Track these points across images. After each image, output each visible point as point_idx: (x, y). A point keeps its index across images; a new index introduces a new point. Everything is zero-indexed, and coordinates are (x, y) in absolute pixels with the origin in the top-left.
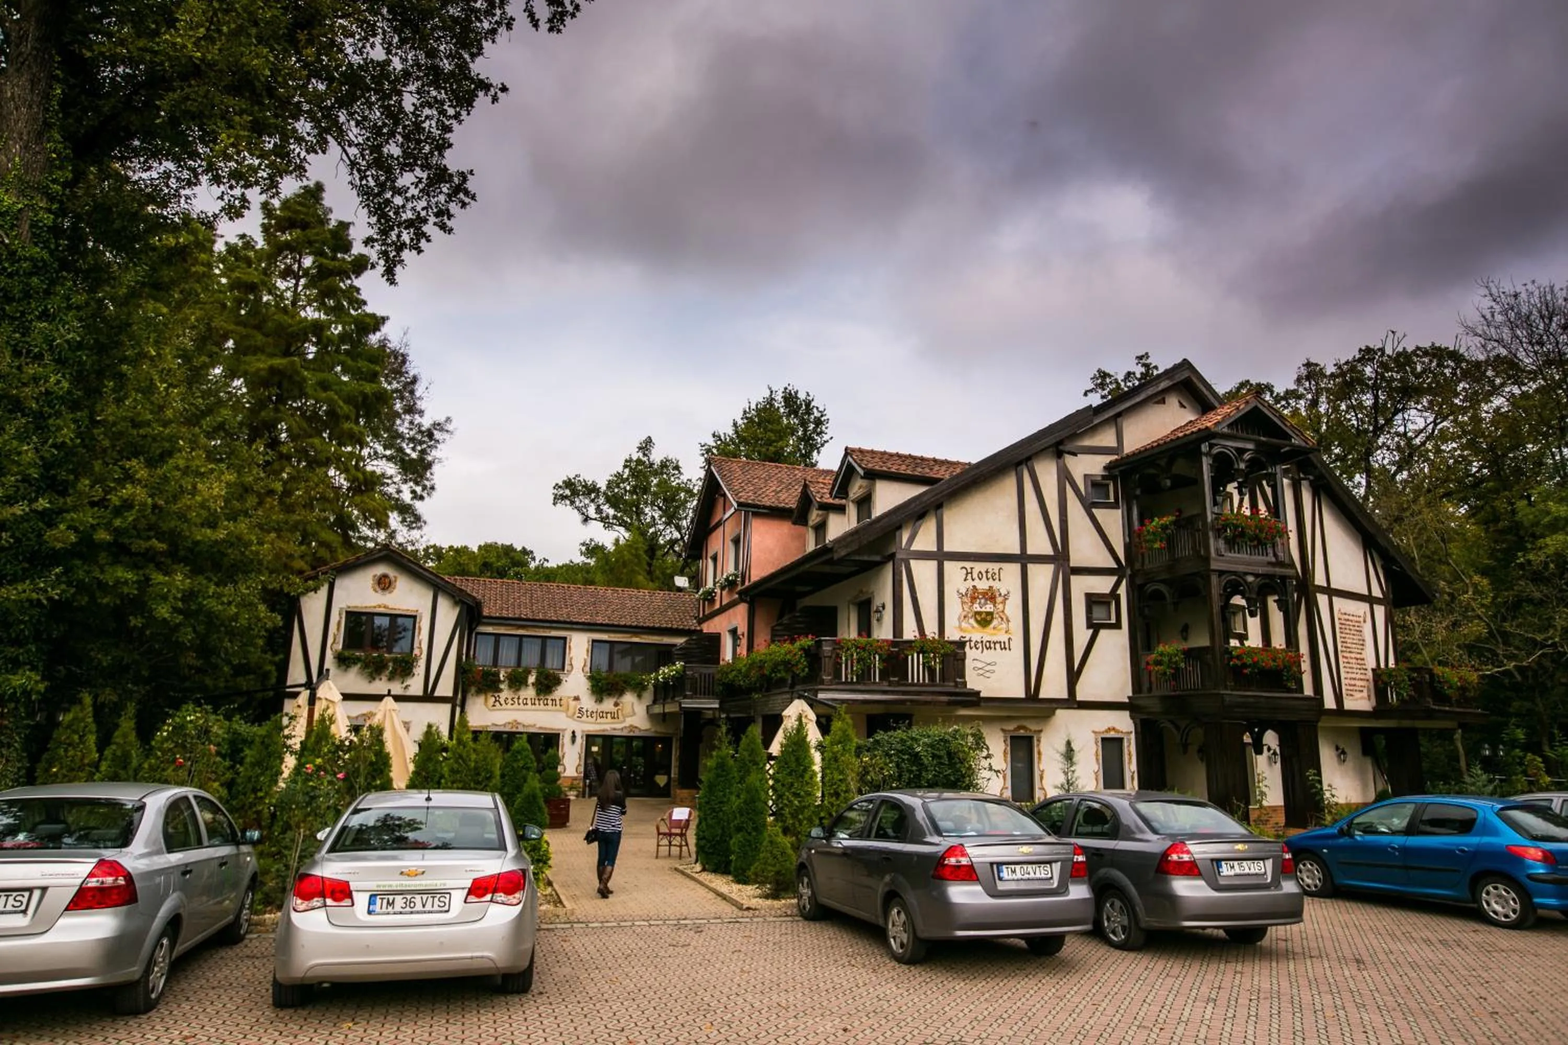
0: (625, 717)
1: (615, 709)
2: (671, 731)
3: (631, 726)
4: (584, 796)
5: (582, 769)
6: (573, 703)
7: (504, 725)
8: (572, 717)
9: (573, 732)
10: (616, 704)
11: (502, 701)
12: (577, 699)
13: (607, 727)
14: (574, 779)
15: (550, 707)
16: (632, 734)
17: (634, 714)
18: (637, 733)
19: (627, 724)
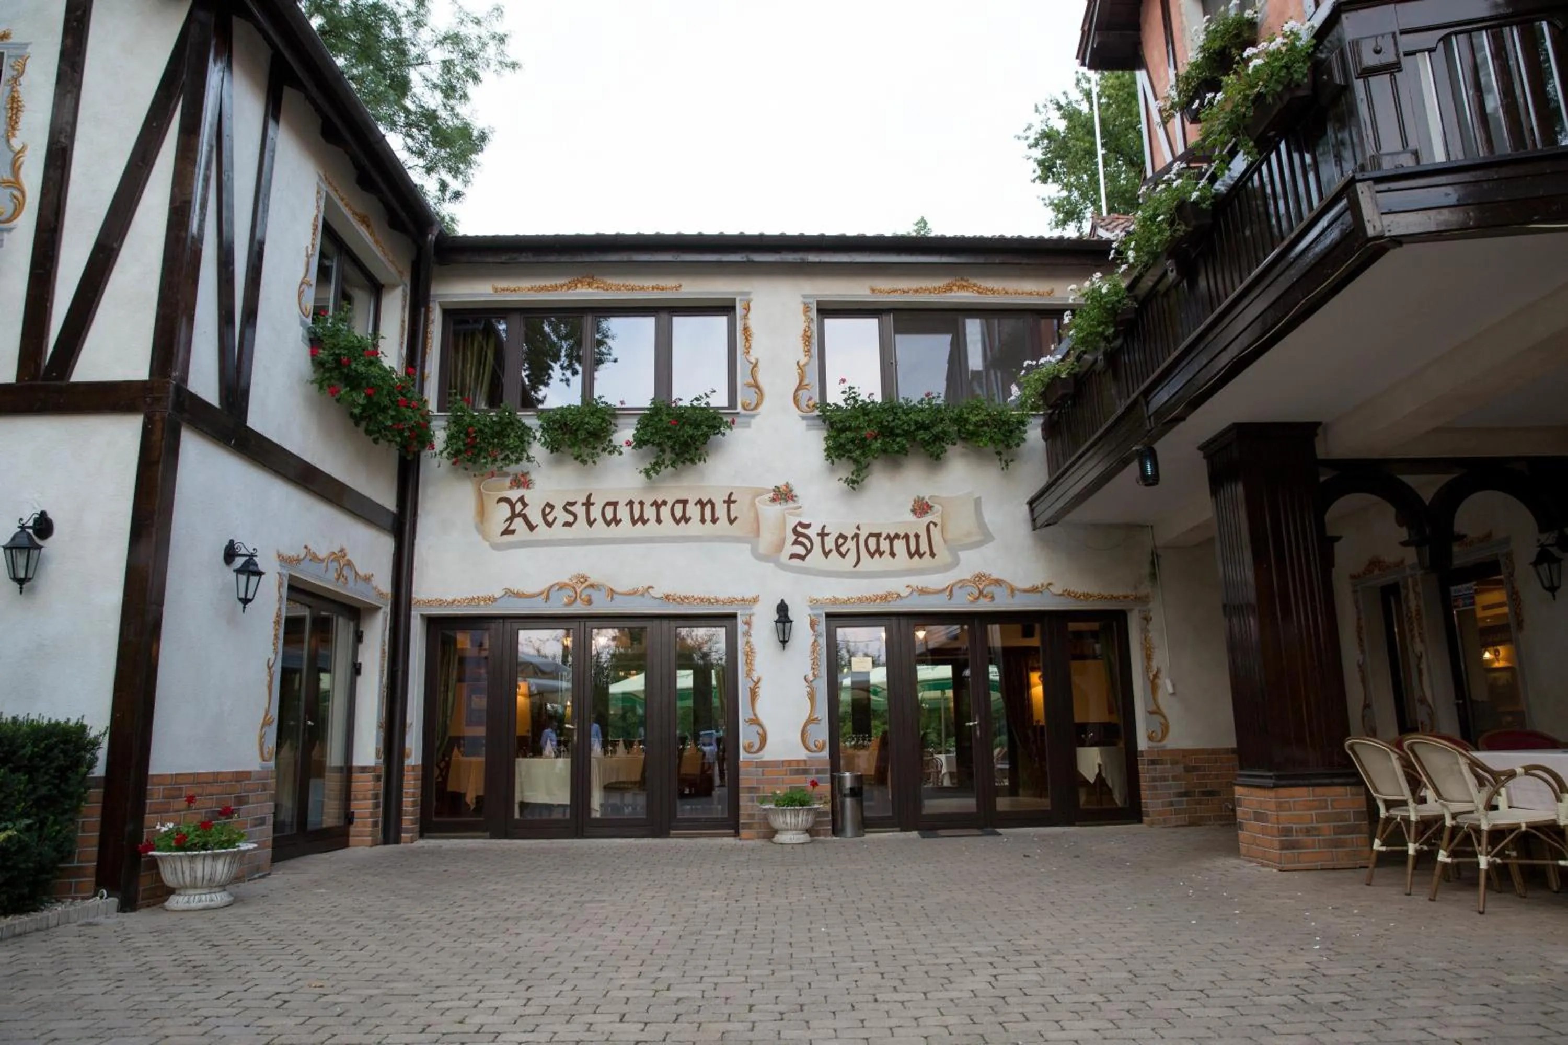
0: (955, 549)
1: (918, 525)
2: (1119, 592)
3: (980, 577)
4: (837, 830)
5: (822, 733)
6: (771, 512)
7: (547, 594)
8: (771, 557)
9: (782, 609)
10: (921, 508)
11: (535, 516)
12: (783, 495)
13: (897, 585)
14: (799, 768)
15: (694, 527)
16: (984, 606)
17: (986, 537)
18: (1003, 603)
19: (964, 572)
